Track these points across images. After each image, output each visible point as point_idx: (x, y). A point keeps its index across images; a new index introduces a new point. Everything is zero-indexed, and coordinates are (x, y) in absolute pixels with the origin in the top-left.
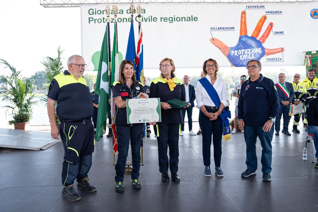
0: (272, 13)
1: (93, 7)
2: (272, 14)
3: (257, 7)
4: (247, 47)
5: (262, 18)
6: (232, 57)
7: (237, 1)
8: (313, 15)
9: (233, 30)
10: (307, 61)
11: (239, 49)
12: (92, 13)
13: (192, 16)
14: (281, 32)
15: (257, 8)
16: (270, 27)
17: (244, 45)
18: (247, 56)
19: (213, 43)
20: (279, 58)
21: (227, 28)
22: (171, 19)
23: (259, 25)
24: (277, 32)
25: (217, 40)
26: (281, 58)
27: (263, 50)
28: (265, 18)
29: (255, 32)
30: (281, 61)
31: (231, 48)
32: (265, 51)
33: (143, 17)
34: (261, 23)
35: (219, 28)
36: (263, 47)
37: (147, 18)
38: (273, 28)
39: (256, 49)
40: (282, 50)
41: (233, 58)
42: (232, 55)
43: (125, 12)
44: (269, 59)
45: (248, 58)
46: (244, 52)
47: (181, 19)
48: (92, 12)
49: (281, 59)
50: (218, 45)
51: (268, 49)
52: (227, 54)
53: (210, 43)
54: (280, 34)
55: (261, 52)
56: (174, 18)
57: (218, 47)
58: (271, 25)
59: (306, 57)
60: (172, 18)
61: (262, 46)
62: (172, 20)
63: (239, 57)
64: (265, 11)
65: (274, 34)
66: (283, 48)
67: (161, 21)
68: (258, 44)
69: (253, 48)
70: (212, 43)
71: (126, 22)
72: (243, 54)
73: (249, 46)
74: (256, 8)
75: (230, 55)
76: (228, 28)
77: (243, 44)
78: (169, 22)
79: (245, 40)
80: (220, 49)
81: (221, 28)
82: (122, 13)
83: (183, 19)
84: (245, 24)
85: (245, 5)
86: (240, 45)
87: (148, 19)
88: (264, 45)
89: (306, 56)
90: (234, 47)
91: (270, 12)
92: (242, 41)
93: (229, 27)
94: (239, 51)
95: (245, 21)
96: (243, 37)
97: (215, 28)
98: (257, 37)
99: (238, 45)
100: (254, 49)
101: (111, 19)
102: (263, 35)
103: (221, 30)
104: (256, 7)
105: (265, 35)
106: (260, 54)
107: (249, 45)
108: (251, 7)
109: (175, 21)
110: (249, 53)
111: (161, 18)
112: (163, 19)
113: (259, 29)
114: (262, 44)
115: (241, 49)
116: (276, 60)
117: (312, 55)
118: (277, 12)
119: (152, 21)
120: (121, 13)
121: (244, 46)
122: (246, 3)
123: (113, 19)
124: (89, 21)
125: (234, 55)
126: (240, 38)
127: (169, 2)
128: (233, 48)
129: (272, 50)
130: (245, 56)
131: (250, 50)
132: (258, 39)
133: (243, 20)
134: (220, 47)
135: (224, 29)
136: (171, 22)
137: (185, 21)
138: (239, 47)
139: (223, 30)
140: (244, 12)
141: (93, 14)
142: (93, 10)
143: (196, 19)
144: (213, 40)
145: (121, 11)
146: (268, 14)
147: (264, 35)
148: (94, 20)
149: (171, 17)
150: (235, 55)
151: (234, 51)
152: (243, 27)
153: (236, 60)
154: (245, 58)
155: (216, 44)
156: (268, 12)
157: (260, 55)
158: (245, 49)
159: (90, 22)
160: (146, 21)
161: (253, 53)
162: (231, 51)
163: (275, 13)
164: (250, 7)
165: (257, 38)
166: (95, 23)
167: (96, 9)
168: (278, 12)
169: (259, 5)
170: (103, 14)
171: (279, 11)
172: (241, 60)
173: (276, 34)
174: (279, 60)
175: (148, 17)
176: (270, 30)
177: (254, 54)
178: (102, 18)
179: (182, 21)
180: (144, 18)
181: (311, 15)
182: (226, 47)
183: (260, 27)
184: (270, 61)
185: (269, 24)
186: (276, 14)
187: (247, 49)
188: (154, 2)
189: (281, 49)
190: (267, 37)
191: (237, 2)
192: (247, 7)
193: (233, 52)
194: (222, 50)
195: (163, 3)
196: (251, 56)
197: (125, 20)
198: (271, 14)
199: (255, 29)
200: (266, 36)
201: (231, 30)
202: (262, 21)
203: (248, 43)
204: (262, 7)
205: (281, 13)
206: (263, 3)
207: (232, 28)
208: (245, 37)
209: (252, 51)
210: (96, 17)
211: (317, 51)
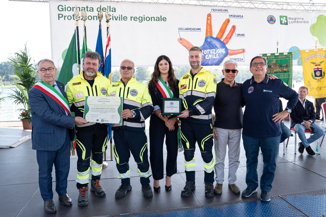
0: (234, 16)
1: (63, 4)
3: (221, 10)
5: (226, 21)
7: (203, 4)
8: (270, 21)
9: (199, 30)
11: (205, 49)
12: (62, 9)
13: (161, 16)
14: (243, 35)
15: (221, 11)
16: (232, 29)
17: (210, 45)
18: (212, 56)
19: (181, 43)
21: (194, 29)
22: (140, 19)
24: (239, 35)
25: (184, 40)
28: (228, 21)
29: (219, 34)
30: (242, 61)
32: (228, 51)
33: (113, 16)
34: (224, 26)
35: (186, 28)
37: (118, 17)
38: (236, 31)
39: (221, 49)
40: (243, 51)
43: (95, 10)
45: (213, 58)
46: (209, 52)
47: (150, 19)
48: (61, 8)
49: (242, 60)
50: (185, 45)
51: (231, 50)
53: (178, 42)
55: (224, 52)
56: (144, 17)
57: (185, 47)
58: (234, 27)
60: (142, 17)
61: (226, 47)
62: (142, 19)
64: (228, 14)
65: (237, 36)
66: (244, 49)
67: (131, 20)
68: (222, 45)
69: (218, 48)
70: (179, 42)
72: (208, 54)
73: (213, 47)
74: (220, 11)
76: (195, 28)
77: (208, 44)
78: (139, 22)
79: (211, 41)
81: (188, 29)
82: (93, 11)
83: (153, 19)
84: (211, 26)
85: (210, 8)
87: (118, 18)
88: (228, 46)
92: (208, 41)
93: (196, 28)
94: (205, 50)
95: (211, 23)
96: (208, 38)
97: (183, 29)
98: (221, 38)
99: (204, 45)
100: (218, 50)
101: (81, 16)
102: (226, 37)
103: (188, 30)
104: (220, 10)
106: (224, 54)
108: (216, 10)
109: (144, 20)
110: (214, 53)
111: (131, 18)
112: (133, 19)
113: (223, 31)
114: (226, 45)
115: (207, 49)
116: (238, 60)
117: (267, 57)
118: (239, 16)
119: (122, 20)
121: (209, 46)
122: (211, 6)
124: (59, 17)
126: (206, 39)
127: (139, 2)
129: (234, 50)
130: (210, 56)
131: (214, 50)
132: (222, 40)
133: (209, 21)
134: (187, 47)
136: (141, 21)
138: (205, 47)
139: (190, 30)
140: (210, 14)
141: (63, 10)
142: (62, 6)
143: (164, 19)
144: (181, 40)
145: (92, 8)
146: (231, 17)
147: (228, 37)
148: (64, 17)
149: (140, 17)
152: (208, 29)
155: (183, 44)
156: (231, 16)
157: (224, 55)
158: (210, 49)
159: (60, 18)
160: (116, 20)
161: (218, 53)
165: (221, 39)
166: (65, 19)
167: (65, 5)
169: (223, 9)
170: (73, 11)
172: (207, 59)
173: (238, 36)
174: (241, 60)
175: (119, 16)
176: (233, 32)
177: (219, 54)
178: (72, 15)
179: (151, 20)
180: (115, 17)
181: (268, 20)
183: (224, 29)
185: (232, 27)
186: (238, 18)
187: (212, 50)
188: (124, 1)
189: (242, 50)
190: (230, 38)
192: (213, 10)
195: (133, 2)
196: (216, 56)
197: (95, 18)
198: (233, 17)
199: (220, 31)
200: (229, 38)
201: (198, 31)
202: (226, 23)
203: (213, 44)
204: (226, 10)
205: (242, 17)
206: (227, 7)
207: (199, 29)
208: (210, 38)
209: (217, 51)
210: (65, 13)
211: (271, 54)
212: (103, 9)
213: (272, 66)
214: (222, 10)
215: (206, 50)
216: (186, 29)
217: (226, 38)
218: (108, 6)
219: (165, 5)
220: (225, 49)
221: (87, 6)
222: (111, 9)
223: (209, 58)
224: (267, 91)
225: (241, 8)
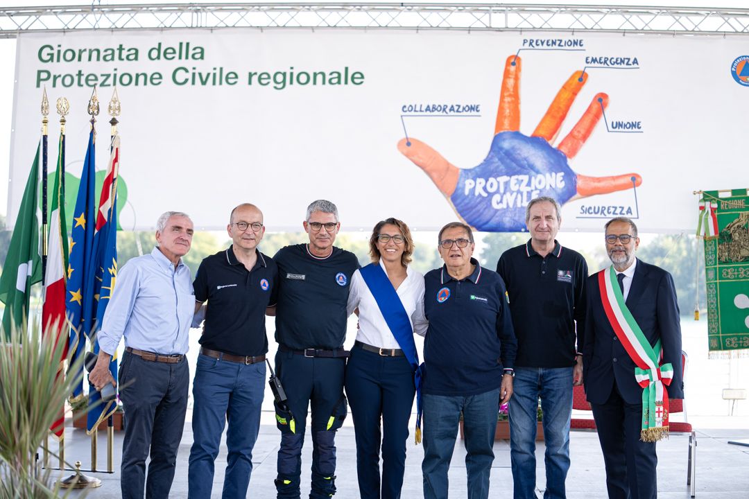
0: (605, 62)
1: (53, 41)
2: (606, 65)
3: (558, 43)
4: (519, 168)
5: (572, 77)
6: (466, 201)
8: (741, 75)
9: (474, 113)
10: (706, 219)
11: (490, 176)
12: (49, 57)
13: (347, 69)
14: (633, 125)
15: (557, 47)
16: (596, 107)
17: (508, 161)
18: (516, 198)
19: (407, 155)
20: (623, 208)
21: (456, 108)
23: (562, 100)
24: (619, 125)
25: (420, 144)
26: (629, 208)
27: (571, 180)
28: (582, 78)
29: (544, 124)
31: (465, 170)
32: (576, 182)
33: (197, 72)
34: (566, 95)
35: (428, 106)
36: (571, 170)
37: (209, 74)
38: (607, 111)
39: (548, 175)
40: (635, 181)
41: (468, 203)
42: (467, 192)
43: (143, 55)
44: (590, 208)
45: (519, 205)
46: (507, 184)
47: (311, 78)
48: (48, 54)
49: (629, 211)
50: (421, 161)
51: (585, 178)
52: (451, 190)
53: (399, 153)
54: (630, 130)
55: (561, 185)
56: (292, 74)
57: (423, 168)
58: (601, 100)
59: (702, 208)
61: (568, 166)
62: (283, 80)
63: (491, 200)
64: (584, 55)
65: (611, 129)
66: (638, 176)
67: (250, 83)
68: (552, 161)
69: (538, 172)
70: (403, 153)
71: (145, 84)
72: (502, 190)
73: (522, 167)
74: (554, 47)
75: (459, 191)
76: (459, 106)
77: (503, 159)
78: (275, 88)
79: (513, 148)
80: (428, 173)
81: (434, 108)
82: (136, 59)
83: (320, 77)
84: (516, 96)
85: (520, 37)
86: (493, 163)
87: (211, 77)
88: (574, 164)
89: (702, 204)
90: (474, 169)
91: (600, 59)
92: (501, 149)
93: (463, 105)
94: (492, 180)
95: (516, 87)
96: (505, 136)
97: (418, 109)
98: (550, 138)
99: (488, 161)
100: (540, 177)
101: (102, 75)
102: (571, 133)
103: (436, 113)
104: (554, 43)
105: (579, 132)
106: (559, 191)
107: (525, 162)
108: (539, 42)
109: (291, 83)
110: (521, 190)
111: (251, 75)
112: (255, 78)
113: (561, 114)
114: (568, 160)
115: (496, 174)
116: (614, 213)
117: (719, 203)
118: (622, 61)
119: (221, 83)
120: (132, 57)
121: (507, 167)
122: (521, 30)
123: (108, 76)
124: (39, 80)
125: (474, 195)
126: (497, 140)
127: (278, 26)
128: (470, 170)
129: (599, 180)
130: (509, 199)
131: (525, 178)
132: (555, 143)
133: (511, 82)
134: (428, 168)
135: (444, 110)
136: (281, 85)
137: (324, 83)
138: (492, 167)
139: (441, 113)
140: (516, 57)
141: (52, 59)
142: (52, 49)
143: (357, 78)
144: (409, 144)
145: (133, 51)
146: (593, 65)
147: (576, 133)
148: (52, 78)
149: (280, 73)
150: (477, 194)
151: (475, 181)
152: (506, 105)
153: (479, 211)
154: (508, 204)
155: (415, 158)
156: (594, 60)
157: (559, 195)
158: (510, 174)
159: (42, 83)
160: (204, 83)
161: (536, 189)
162: (462, 179)
163: (616, 62)
164: (534, 44)
165: (550, 142)
166: (54, 86)
167: (59, 46)
168: (626, 61)
169: (566, 37)
170: (80, 60)
171: (629, 59)
172: (497, 211)
173: (617, 130)
174: (624, 212)
175: (212, 72)
176: (597, 117)
177: (541, 191)
178: (74, 74)
179: (315, 83)
180: (200, 74)
181: (734, 74)
182: (448, 167)
183: (562, 106)
184: (593, 215)
185: (596, 97)
186: (619, 66)
187: (516, 177)
188: (234, 26)
189: (630, 178)
190: (585, 138)
191: (493, 26)
192: (527, 44)
193: (469, 184)
194: (435, 175)
197: (141, 79)
198: (602, 65)
199: (548, 113)
200: (580, 135)
201: (469, 113)
202: (572, 87)
203: (519, 157)
204: (575, 43)
205: (635, 65)
206: (579, 31)
207: (472, 108)
208: (512, 138)
209: (534, 182)
210: (57, 68)
211: (734, 192)
212: (165, 53)
213: (736, 237)
214: (561, 41)
215: (495, 177)
216: (426, 110)
217: (571, 135)
218: (181, 44)
219: (363, 31)
220: (562, 174)
221: (121, 46)
222: (191, 52)
223: (505, 207)
224: (477, 298)
225: (631, 32)
